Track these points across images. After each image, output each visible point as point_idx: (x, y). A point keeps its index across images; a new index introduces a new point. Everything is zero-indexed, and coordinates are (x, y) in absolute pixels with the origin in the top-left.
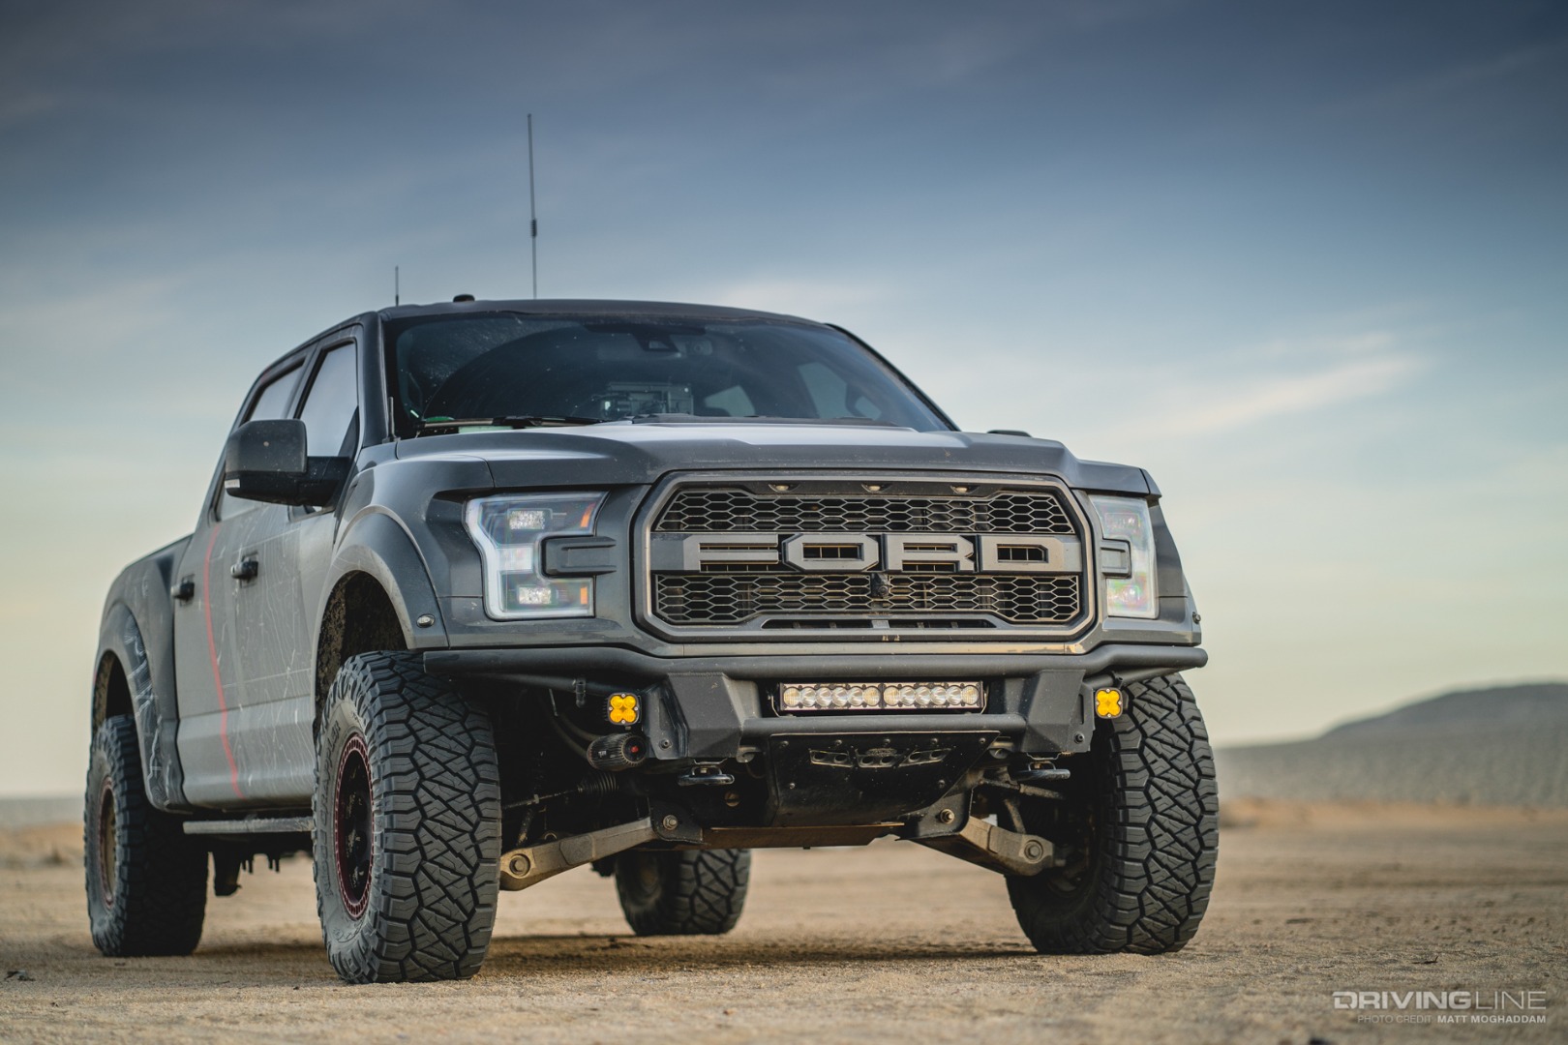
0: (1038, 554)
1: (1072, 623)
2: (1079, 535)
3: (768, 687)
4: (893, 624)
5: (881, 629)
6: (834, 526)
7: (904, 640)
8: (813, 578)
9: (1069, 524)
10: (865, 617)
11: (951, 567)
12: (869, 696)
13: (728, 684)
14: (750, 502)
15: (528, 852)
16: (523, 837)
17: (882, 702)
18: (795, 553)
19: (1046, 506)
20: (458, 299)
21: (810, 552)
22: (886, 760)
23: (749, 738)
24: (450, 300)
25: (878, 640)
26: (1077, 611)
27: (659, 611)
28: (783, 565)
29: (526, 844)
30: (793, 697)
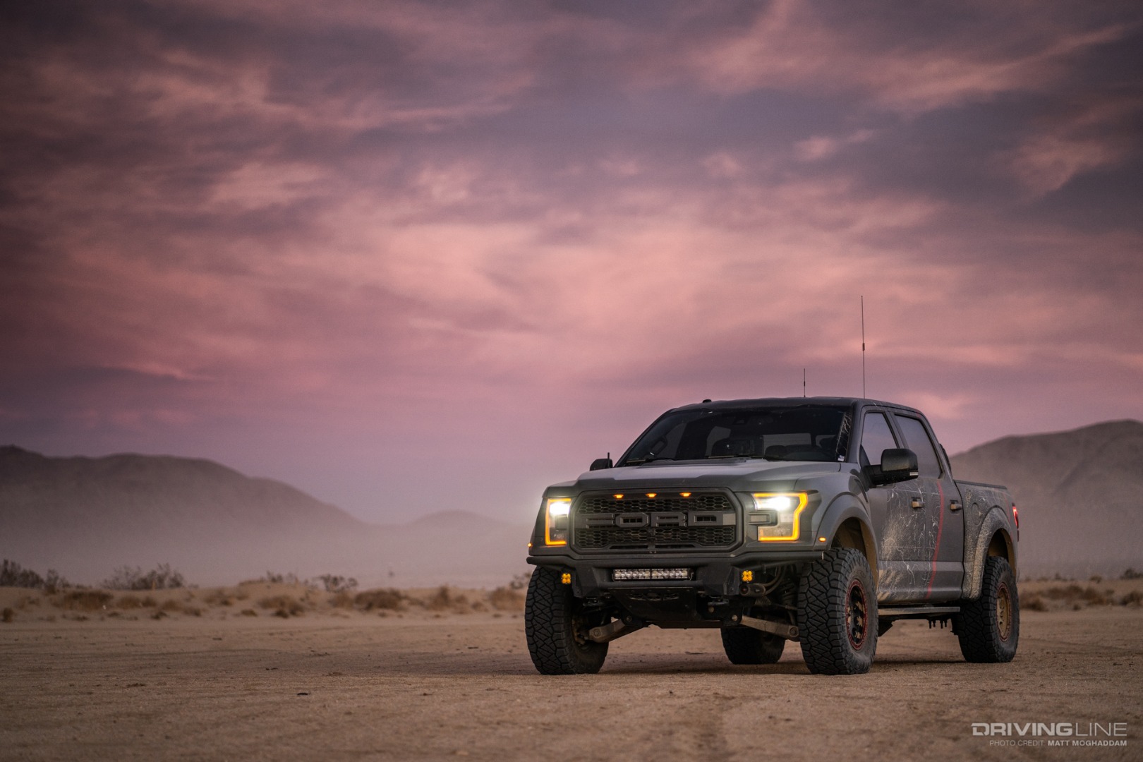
0: (714, 519)
1: (730, 544)
2: (735, 510)
3: (610, 570)
4: (657, 547)
5: (651, 548)
6: (636, 510)
7: (658, 553)
8: (627, 530)
9: (731, 506)
10: (646, 544)
11: (677, 525)
12: (646, 574)
13: (594, 570)
14: (607, 502)
15: (600, 628)
16: (602, 623)
17: (651, 576)
18: (620, 522)
19: (721, 499)
20: (704, 401)
21: (626, 521)
22: (658, 598)
23: (604, 589)
24: (702, 402)
25: (648, 553)
26: (733, 540)
27: (578, 543)
28: (616, 526)
29: (603, 625)
30: (619, 575)
